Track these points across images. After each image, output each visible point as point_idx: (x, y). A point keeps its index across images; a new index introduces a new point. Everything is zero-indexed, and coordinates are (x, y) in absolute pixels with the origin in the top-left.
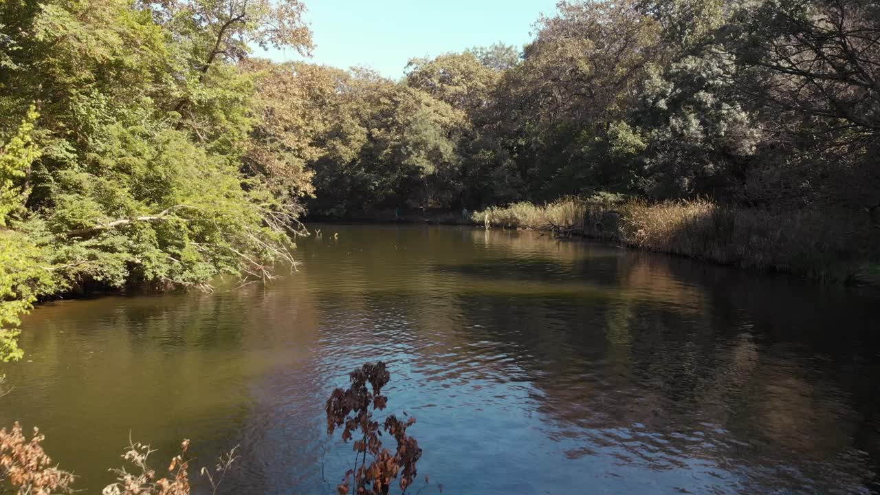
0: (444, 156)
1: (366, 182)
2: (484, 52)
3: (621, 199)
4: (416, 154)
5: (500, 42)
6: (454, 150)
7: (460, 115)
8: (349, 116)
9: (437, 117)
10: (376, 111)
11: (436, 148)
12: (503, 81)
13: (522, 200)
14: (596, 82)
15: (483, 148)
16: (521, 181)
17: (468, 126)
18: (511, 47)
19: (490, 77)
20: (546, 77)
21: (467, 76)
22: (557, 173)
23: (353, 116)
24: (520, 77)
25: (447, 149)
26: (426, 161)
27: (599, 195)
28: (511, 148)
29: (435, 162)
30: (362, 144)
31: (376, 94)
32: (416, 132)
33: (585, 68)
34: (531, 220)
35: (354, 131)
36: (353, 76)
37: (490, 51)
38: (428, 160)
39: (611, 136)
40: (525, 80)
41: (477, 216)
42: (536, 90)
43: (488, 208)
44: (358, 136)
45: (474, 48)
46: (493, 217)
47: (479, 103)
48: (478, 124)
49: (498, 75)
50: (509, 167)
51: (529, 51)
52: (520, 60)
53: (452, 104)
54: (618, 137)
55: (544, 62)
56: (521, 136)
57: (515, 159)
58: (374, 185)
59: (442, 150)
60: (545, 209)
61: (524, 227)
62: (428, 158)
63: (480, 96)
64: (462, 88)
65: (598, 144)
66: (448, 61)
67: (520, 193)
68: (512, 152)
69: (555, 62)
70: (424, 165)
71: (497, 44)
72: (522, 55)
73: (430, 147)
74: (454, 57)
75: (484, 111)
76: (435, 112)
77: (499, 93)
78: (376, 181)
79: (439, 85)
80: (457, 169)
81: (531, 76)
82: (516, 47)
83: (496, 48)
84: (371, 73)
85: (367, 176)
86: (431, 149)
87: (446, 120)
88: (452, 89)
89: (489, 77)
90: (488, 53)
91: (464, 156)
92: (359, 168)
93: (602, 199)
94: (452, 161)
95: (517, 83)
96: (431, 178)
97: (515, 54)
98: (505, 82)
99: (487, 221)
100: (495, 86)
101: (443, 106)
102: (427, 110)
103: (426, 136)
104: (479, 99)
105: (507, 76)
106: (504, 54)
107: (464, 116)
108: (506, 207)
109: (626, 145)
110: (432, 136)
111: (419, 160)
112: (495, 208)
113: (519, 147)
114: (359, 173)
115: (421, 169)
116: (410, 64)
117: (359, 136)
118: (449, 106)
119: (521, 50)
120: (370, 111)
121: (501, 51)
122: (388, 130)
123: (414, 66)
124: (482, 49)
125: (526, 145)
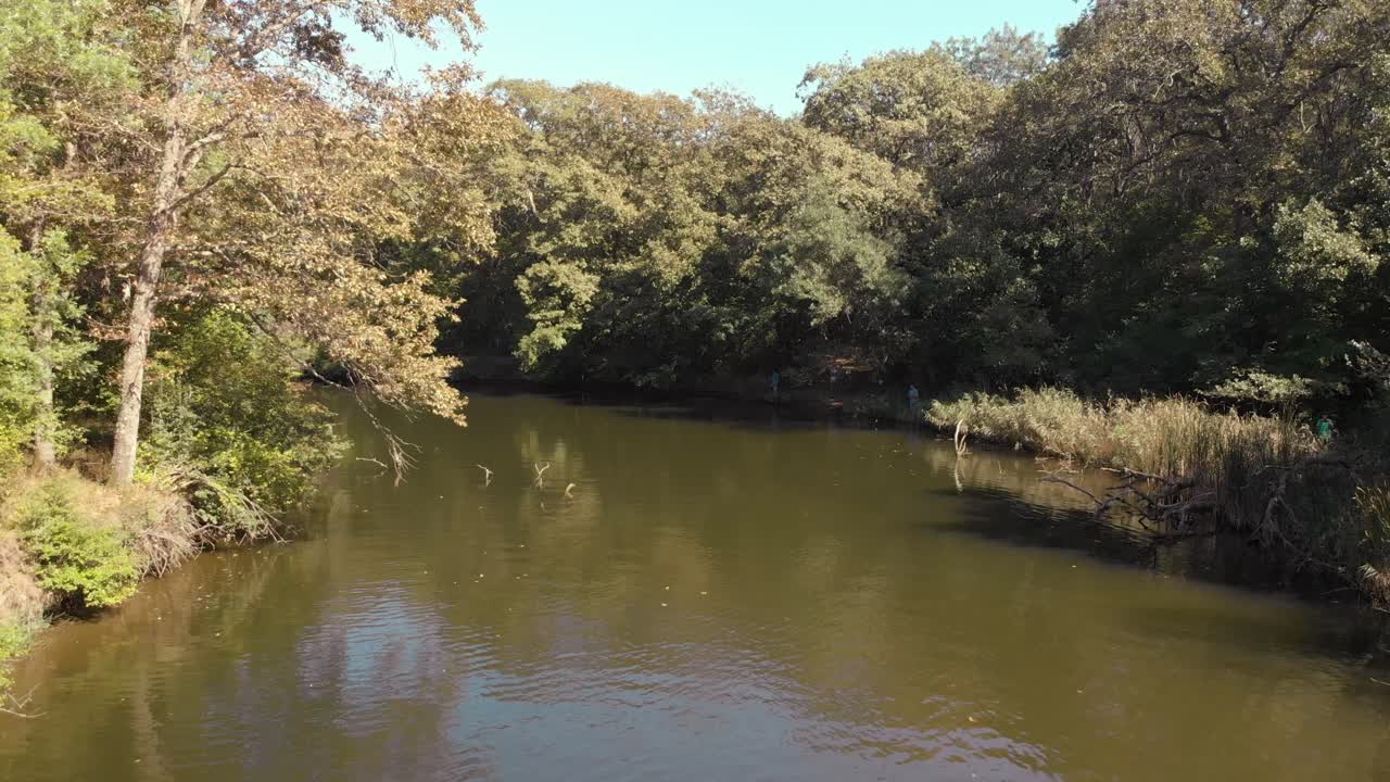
0: (867, 277)
1: (709, 325)
2: (972, 48)
3: (1303, 392)
4: (803, 273)
5: (1006, 27)
6: (890, 261)
7: (910, 183)
8: (682, 190)
9: (856, 188)
10: (737, 177)
11: (849, 259)
12: (1009, 105)
13: (1050, 383)
14: (1239, 102)
15: (961, 253)
16: (1049, 331)
17: (927, 205)
18: (1029, 36)
19: (982, 99)
20: (1114, 92)
21: (929, 97)
22: (1136, 314)
23: (690, 189)
24: (1050, 96)
25: (874, 259)
26: (823, 287)
27: (1246, 377)
28: (1026, 253)
29: (846, 288)
30: (705, 247)
31: (737, 143)
32: (806, 224)
33: (1213, 67)
34: (1073, 441)
35: (691, 220)
36: (699, 106)
37: (984, 45)
38: (829, 284)
39: (1282, 234)
40: (1060, 101)
41: (941, 413)
42: (1087, 123)
43: (967, 395)
44: (698, 231)
45: (951, 41)
46: (976, 420)
47: (956, 155)
48: (951, 200)
49: (998, 92)
50: (1020, 300)
51: (1071, 38)
52: (1048, 61)
53: (895, 158)
54: (1301, 239)
55: (1109, 56)
56: (1052, 227)
57: (1034, 277)
58: (725, 330)
59: (861, 262)
60: (1107, 410)
61: (1055, 457)
62: (832, 280)
63: (958, 138)
64: (919, 125)
65: (1246, 254)
66: (889, 69)
67: (1045, 357)
68: (1028, 262)
69: (1136, 55)
70: (819, 295)
71: (1000, 29)
72: (1054, 50)
73: (836, 257)
74: (904, 58)
75: (966, 172)
76: (852, 176)
77: (1002, 130)
78: (730, 321)
79: (867, 119)
80: (897, 303)
81: (1077, 91)
82: (1041, 35)
83: (997, 39)
84: (735, 101)
85: (712, 311)
86: (838, 260)
87: (876, 194)
88: (895, 126)
89: (978, 98)
90: (980, 50)
91: (913, 273)
92: (697, 295)
93: (1254, 391)
94: (884, 287)
95: (1041, 107)
96: (836, 325)
97: (1037, 49)
98: (1015, 108)
99: (960, 427)
100: (991, 117)
101: (872, 163)
102: (833, 173)
103: (825, 233)
104: (955, 147)
105: (1020, 93)
106: (1014, 52)
107: (921, 185)
108: (1012, 397)
109: (1325, 260)
110: (841, 234)
111: (809, 285)
112: (984, 397)
113: (1046, 251)
114: (695, 306)
115: (812, 306)
116: (809, 77)
117: (700, 227)
118: (887, 165)
119: (1051, 39)
120: (724, 177)
121: (1008, 45)
122: (755, 219)
123: (817, 82)
124: (966, 41)
125: (1061, 247)
